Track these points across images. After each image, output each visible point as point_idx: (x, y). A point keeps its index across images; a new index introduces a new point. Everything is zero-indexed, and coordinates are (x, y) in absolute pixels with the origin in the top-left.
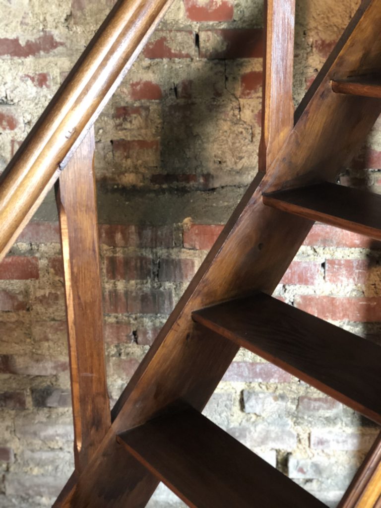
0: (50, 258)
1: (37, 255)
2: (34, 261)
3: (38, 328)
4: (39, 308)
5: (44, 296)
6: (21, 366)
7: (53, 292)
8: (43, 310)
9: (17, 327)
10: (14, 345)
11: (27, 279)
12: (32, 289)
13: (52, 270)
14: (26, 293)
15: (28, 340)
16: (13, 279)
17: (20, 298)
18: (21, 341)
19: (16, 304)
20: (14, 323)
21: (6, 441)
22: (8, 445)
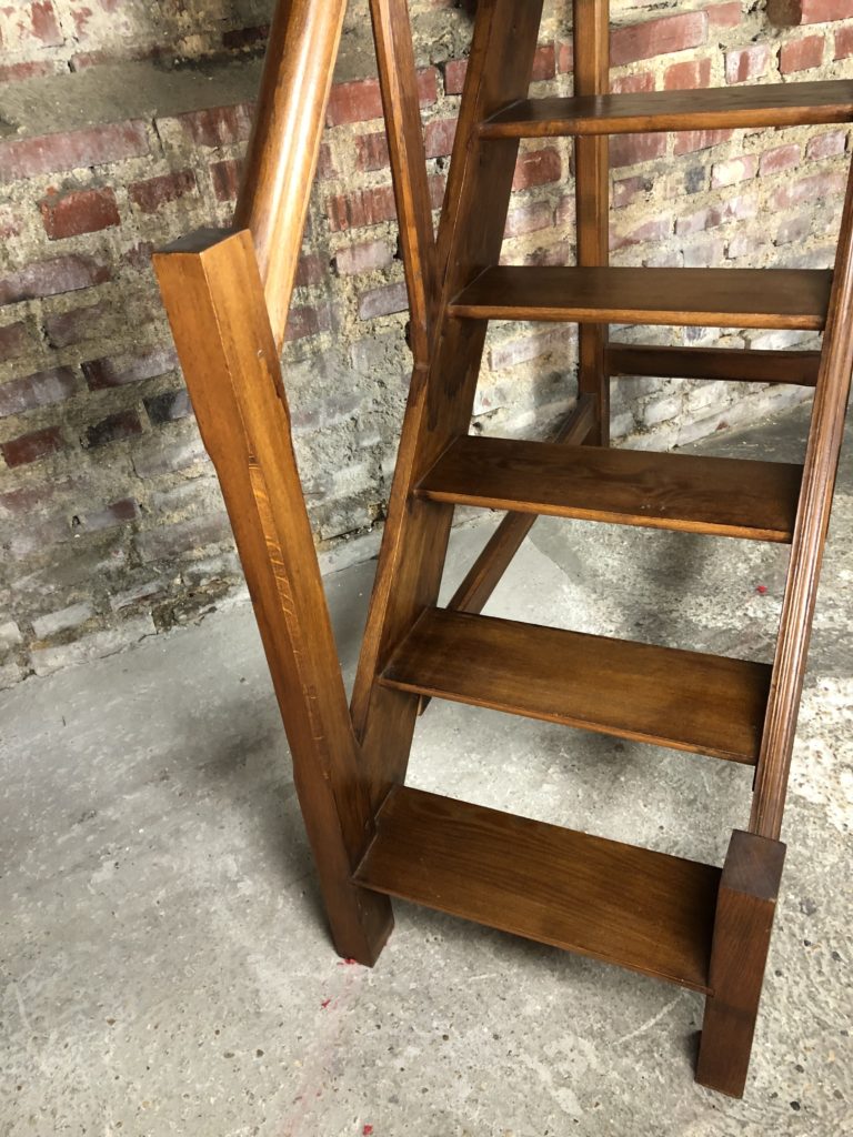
0: (130, 186)
1: (109, 184)
2: (107, 196)
3: (134, 304)
4: (129, 272)
5: (132, 251)
6: (123, 371)
7: (145, 241)
8: (136, 274)
9: (102, 311)
10: (103, 341)
11: (101, 227)
12: (112, 243)
13: (136, 205)
14: (106, 252)
15: (124, 328)
16: (81, 233)
17: (99, 262)
18: (114, 331)
19: (95, 274)
20: (96, 306)
21: (125, 491)
22: (130, 495)
